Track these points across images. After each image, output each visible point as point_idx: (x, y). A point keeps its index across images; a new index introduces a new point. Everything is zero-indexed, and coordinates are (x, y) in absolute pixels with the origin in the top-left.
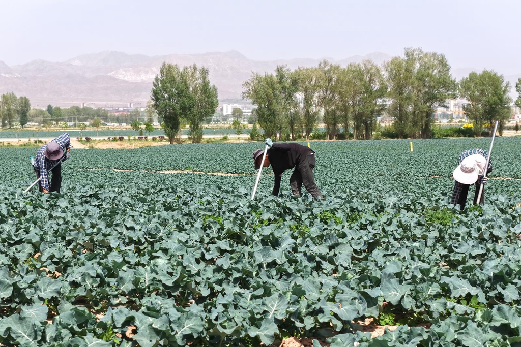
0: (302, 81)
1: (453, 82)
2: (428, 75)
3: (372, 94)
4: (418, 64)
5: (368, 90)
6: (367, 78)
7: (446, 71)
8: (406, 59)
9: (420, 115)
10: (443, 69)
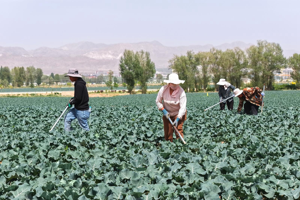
0: (201, 59)
1: (285, 59)
2: (271, 55)
3: (240, 66)
4: (265, 49)
5: (238, 64)
6: (237, 57)
7: (280, 52)
8: (258, 46)
9: (266, 77)
10: (279, 52)
